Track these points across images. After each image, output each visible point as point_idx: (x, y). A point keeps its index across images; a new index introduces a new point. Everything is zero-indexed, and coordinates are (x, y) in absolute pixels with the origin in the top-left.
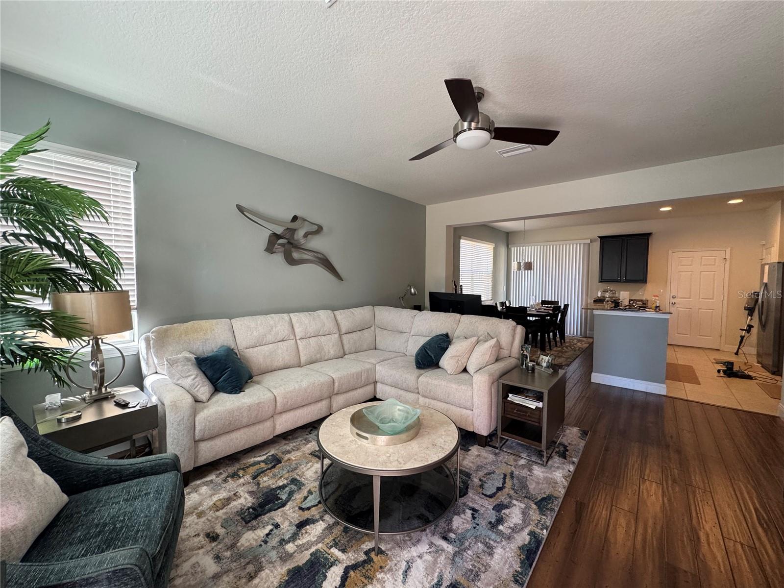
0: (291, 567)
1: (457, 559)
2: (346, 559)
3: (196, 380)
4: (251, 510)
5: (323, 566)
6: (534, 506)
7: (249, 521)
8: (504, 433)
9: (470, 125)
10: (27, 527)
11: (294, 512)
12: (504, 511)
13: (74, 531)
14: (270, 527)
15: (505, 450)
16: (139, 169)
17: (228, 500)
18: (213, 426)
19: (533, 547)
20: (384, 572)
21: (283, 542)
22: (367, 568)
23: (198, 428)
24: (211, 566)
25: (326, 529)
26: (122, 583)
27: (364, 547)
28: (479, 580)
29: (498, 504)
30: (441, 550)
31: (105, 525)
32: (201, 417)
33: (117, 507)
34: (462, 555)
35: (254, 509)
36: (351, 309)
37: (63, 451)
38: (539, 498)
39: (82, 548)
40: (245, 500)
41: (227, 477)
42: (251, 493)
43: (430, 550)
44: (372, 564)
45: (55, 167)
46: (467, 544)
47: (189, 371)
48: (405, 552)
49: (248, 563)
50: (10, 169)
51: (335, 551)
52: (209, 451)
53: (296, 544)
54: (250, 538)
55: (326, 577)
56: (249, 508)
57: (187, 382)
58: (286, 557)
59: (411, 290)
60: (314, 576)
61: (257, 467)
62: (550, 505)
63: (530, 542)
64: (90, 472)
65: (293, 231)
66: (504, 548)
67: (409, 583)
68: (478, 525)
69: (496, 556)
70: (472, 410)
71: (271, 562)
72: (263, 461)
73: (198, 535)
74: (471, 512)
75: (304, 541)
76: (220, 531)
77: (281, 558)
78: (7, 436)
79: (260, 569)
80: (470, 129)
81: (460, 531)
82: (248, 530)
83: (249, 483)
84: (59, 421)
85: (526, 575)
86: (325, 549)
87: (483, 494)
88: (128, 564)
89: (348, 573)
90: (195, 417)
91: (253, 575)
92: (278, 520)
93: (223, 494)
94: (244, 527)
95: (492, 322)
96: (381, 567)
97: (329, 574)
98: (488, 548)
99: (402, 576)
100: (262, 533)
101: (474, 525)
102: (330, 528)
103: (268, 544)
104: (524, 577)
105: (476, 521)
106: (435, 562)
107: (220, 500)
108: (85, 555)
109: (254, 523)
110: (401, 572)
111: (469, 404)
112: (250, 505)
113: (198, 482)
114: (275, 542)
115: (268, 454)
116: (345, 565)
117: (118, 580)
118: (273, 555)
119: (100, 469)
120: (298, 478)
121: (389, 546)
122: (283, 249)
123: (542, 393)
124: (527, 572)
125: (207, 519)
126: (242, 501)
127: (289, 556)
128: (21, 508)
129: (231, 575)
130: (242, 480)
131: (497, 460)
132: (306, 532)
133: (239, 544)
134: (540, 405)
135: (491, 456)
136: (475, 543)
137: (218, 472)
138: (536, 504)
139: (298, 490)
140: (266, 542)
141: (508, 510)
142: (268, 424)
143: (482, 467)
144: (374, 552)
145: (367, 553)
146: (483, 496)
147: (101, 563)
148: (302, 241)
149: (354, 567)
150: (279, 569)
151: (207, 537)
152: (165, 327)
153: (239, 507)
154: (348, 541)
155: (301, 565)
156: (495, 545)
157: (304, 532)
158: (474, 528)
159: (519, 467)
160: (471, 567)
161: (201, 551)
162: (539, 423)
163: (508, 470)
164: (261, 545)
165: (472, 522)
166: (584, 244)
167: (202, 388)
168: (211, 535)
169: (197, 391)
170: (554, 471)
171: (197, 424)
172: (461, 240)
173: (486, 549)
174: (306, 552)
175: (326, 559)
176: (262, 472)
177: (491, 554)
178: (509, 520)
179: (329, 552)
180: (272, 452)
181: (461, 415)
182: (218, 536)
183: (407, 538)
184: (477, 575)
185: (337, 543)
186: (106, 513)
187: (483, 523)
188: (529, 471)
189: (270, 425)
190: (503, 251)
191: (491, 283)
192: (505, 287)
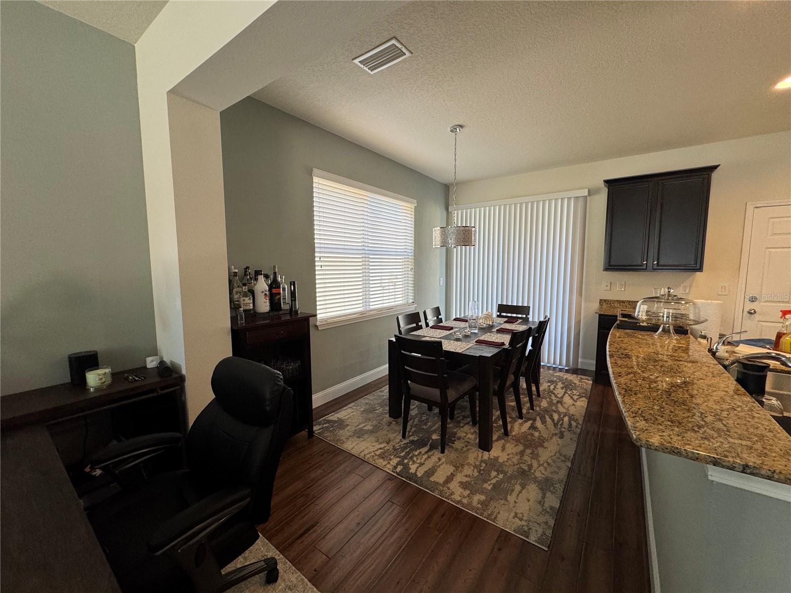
166: (577, 198)
190: (436, 213)
191: (411, 273)
192: (441, 279)
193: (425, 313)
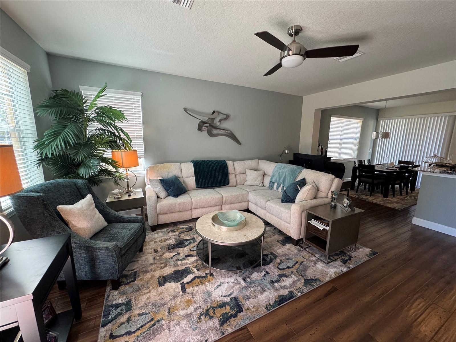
0: (176, 269)
1: (244, 289)
2: (197, 273)
3: (160, 189)
4: (173, 245)
5: (187, 273)
6: (303, 281)
7: (170, 249)
8: (306, 240)
9: (288, 53)
10: (91, 229)
11: (187, 250)
12: (283, 278)
13: (105, 234)
14: (176, 253)
15: (307, 250)
16: (143, 96)
17: (167, 240)
18: (164, 209)
19: (287, 298)
20: (209, 283)
21: (178, 260)
22: (203, 279)
23: (158, 209)
24: (151, 260)
25: (196, 260)
26: (109, 252)
27: (207, 271)
28: (249, 300)
29: (282, 274)
30: (239, 284)
31: (113, 234)
32: (159, 205)
33: (118, 230)
34: (248, 288)
35: (174, 245)
36: (244, 161)
37: (108, 208)
38: (309, 278)
39: (104, 239)
40: (172, 242)
41: (170, 231)
42: (175, 239)
43: (234, 282)
44: (206, 279)
45: (114, 99)
46: (253, 285)
47: (158, 185)
48: (223, 279)
49: (163, 263)
50: (95, 104)
51: (195, 269)
52: (164, 219)
53: (182, 262)
54: (168, 255)
55: (186, 277)
56: (172, 244)
57: (157, 190)
58: (176, 265)
59: (285, 151)
60: (182, 275)
61: (182, 230)
62: (314, 283)
63: (286, 295)
64: (115, 217)
65: (213, 119)
66: (270, 293)
67: (217, 291)
68: (264, 279)
69: (264, 295)
70: (290, 224)
71: (171, 266)
72: (185, 228)
73: (152, 249)
74: (265, 273)
75: (185, 262)
76: (159, 250)
77: (174, 265)
78: (88, 200)
79: (165, 266)
80: (289, 55)
81: (253, 279)
82: (168, 252)
83: (177, 235)
84: (115, 198)
85: (273, 307)
86: (192, 267)
87: (277, 267)
88: (110, 247)
89: (195, 278)
90: (157, 204)
91: (163, 267)
92: (180, 252)
93: (165, 237)
94: (167, 251)
95: (318, 175)
96: (209, 281)
97: (188, 276)
98: (262, 290)
99: (215, 287)
100: (172, 254)
101: (263, 279)
102: (197, 260)
103: (173, 259)
104: (272, 308)
105: (265, 278)
106: (233, 287)
107: (164, 239)
108: (104, 241)
109: (171, 250)
110: (217, 285)
111: (288, 220)
112: (173, 243)
113: (160, 230)
114: (175, 259)
115: (189, 226)
116: (196, 275)
117: (108, 251)
118: (172, 263)
119: (118, 217)
120: (196, 238)
121: (217, 275)
122: (207, 129)
123: (329, 222)
124: (275, 306)
125: (157, 244)
126: (171, 241)
127: (178, 265)
128: (89, 223)
129: (156, 265)
130: (175, 234)
131: (299, 253)
132: (188, 259)
133: (163, 256)
134: (328, 228)
135: (296, 251)
136: (257, 286)
137: (168, 228)
138: (305, 280)
139: (193, 243)
140: (172, 258)
141: (286, 278)
142: (189, 212)
143: (287, 255)
144: (209, 275)
145: (206, 274)
146: (277, 268)
147: (104, 244)
148: (218, 124)
149: (199, 277)
150: (172, 269)
151: (154, 251)
152: (153, 165)
153: (169, 243)
154: (201, 267)
155: (180, 270)
156: (267, 290)
157: (187, 258)
158: (262, 280)
159: (309, 260)
160: (248, 294)
161: (150, 255)
162: (326, 239)
163: (300, 259)
164: (170, 259)
165: (262, 277)
166: (450, 116)
167: (162, 193)
168: (156, 250)
169: (160, 194)
170: (331, 268)
171: (158, 207)
172: (332, 118)
173: (261, 290)
174: (184, 266)
175: (190, 271)
176: (183, 232)
177: (262, 293)
178: (283, 283)
179: (192, 269)
180: (191, 225)
181: (284, 226)
182: (158, 251)
183: (227, 274)
184: (249, 298)
185: (197, 267)
186: (115, 231)
187: (268, 279)
188: (314, 264)
189: (190, 213)
190: (372, 123)
191: (357, 146)
192: (370, 149)
193: (364, 161)
